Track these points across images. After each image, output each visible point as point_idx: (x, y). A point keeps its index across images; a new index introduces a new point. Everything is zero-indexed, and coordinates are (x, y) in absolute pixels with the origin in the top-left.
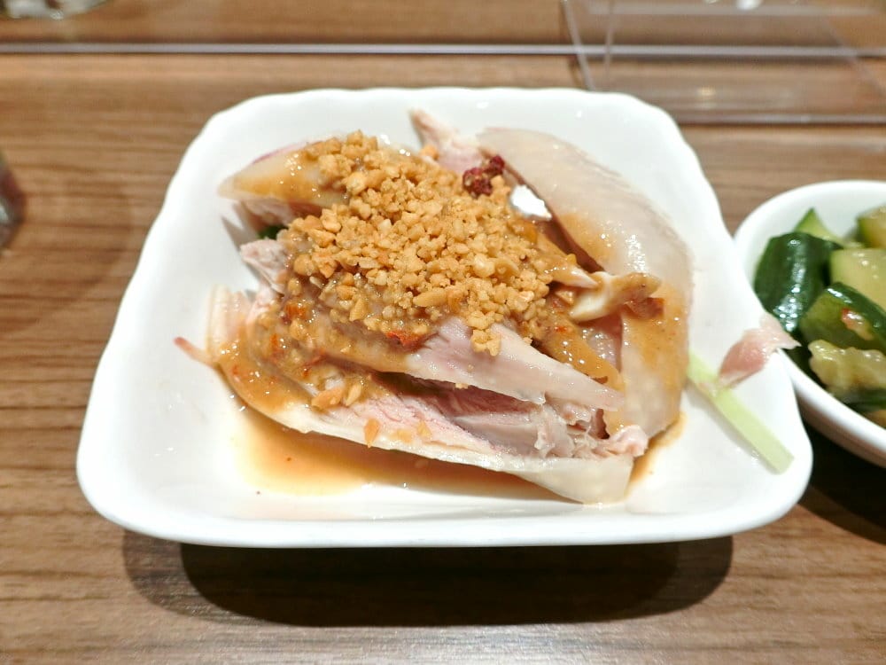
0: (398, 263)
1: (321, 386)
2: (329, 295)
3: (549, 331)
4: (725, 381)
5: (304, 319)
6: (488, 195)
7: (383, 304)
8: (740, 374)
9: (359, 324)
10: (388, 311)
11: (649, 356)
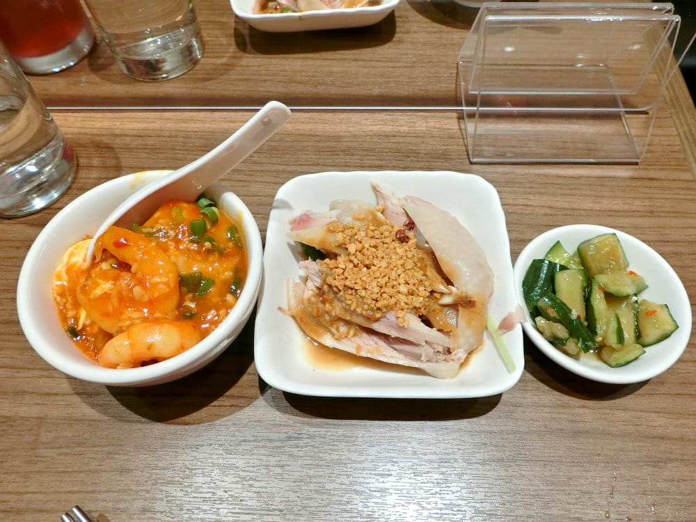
0: (370, 288)
1: (338, 330)
2: (341, 296)
3: (429, 312)
4: (500, 332)
5: (331, 303)
6: (407, 242)
7: (364, 304)
8: (505, 331)
9: (355, 311)
10: (366, 307)
11: (469, 323)
